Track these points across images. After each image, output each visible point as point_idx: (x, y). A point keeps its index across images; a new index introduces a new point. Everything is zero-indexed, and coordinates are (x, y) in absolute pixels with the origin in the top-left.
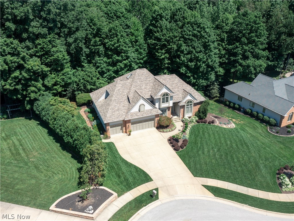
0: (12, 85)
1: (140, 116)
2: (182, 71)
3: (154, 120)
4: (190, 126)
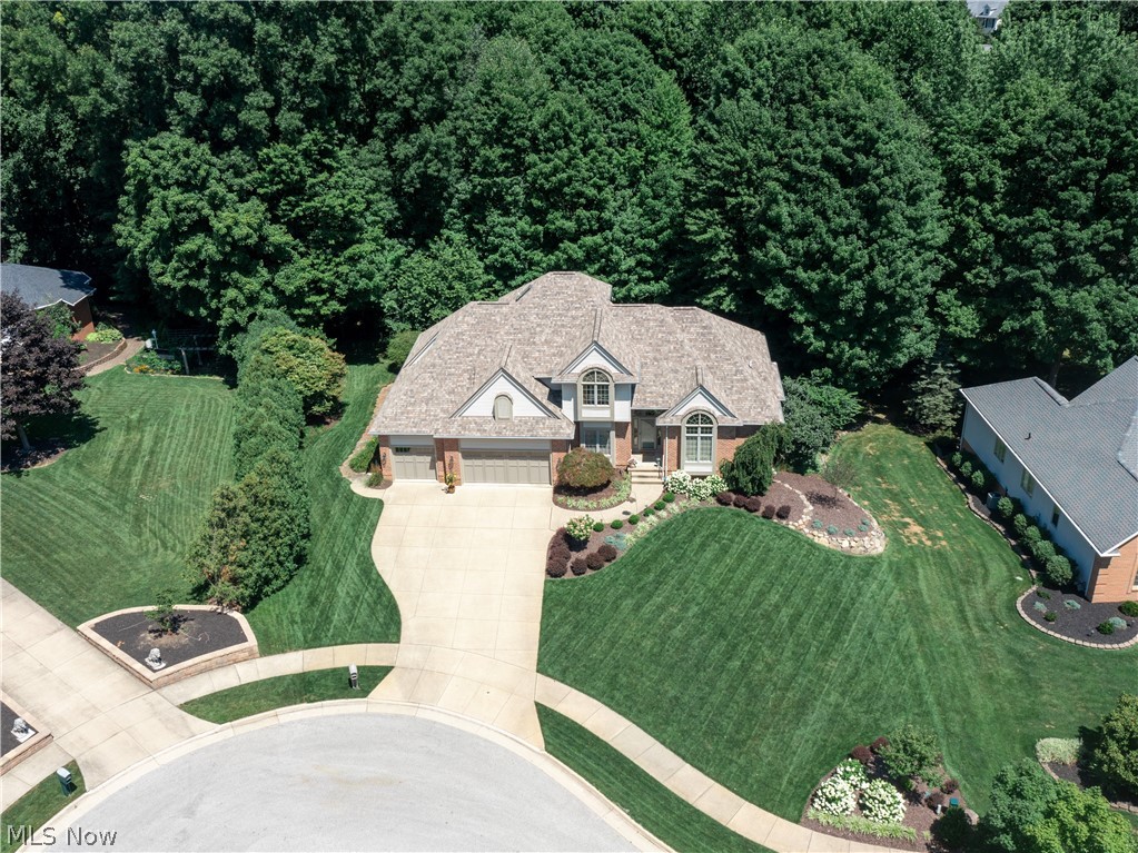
0: (179, 275)
1: (491, 432)
2: (769, 299)
3: (546, 457)
4: (674, 508)
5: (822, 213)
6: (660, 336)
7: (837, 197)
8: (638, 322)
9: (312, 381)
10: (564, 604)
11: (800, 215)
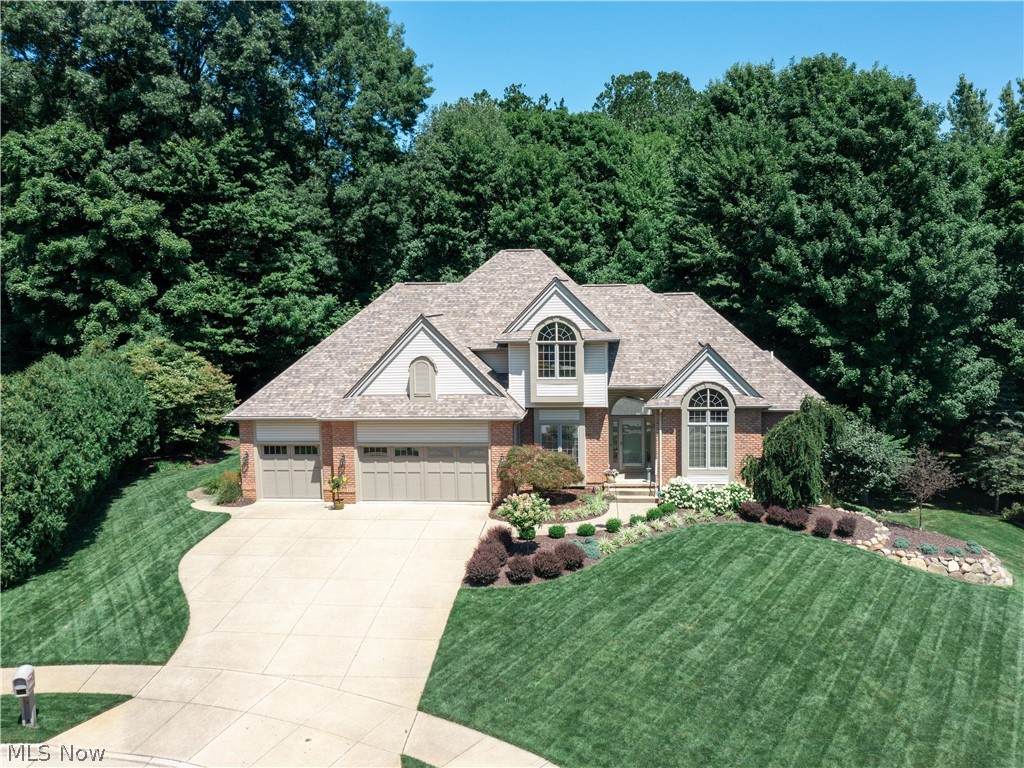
2: (783, 320)
3: (484, 459)
4: (677, 519)
5: (845, 206)
6: (647, 313)
7: (859, 185)
8: (616, 301)
9: (176, 390)
10: (488, 616)
11: (817, 213)
